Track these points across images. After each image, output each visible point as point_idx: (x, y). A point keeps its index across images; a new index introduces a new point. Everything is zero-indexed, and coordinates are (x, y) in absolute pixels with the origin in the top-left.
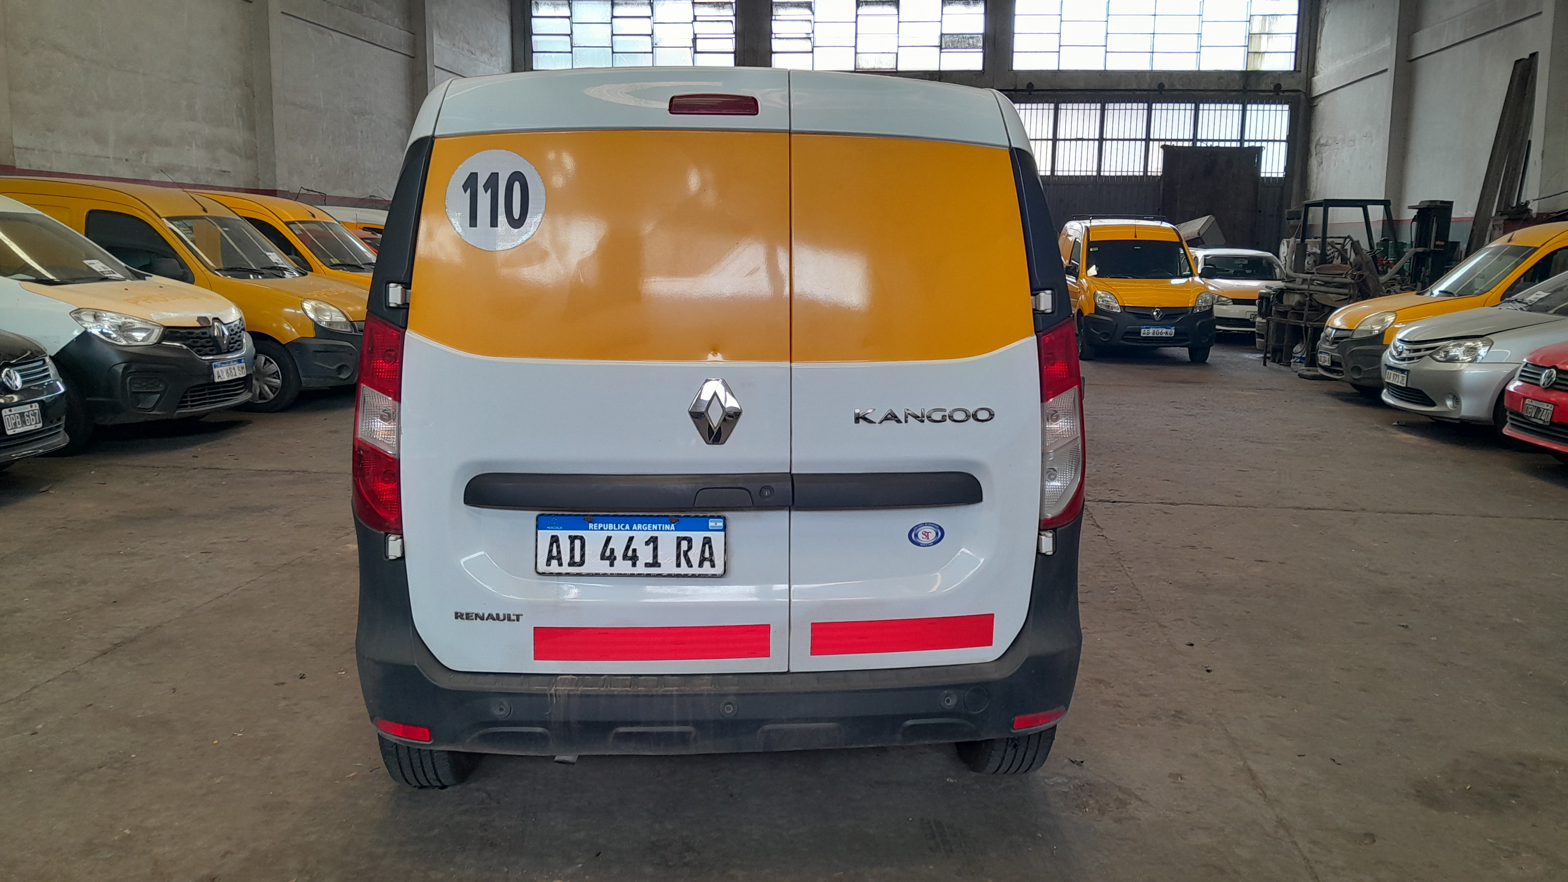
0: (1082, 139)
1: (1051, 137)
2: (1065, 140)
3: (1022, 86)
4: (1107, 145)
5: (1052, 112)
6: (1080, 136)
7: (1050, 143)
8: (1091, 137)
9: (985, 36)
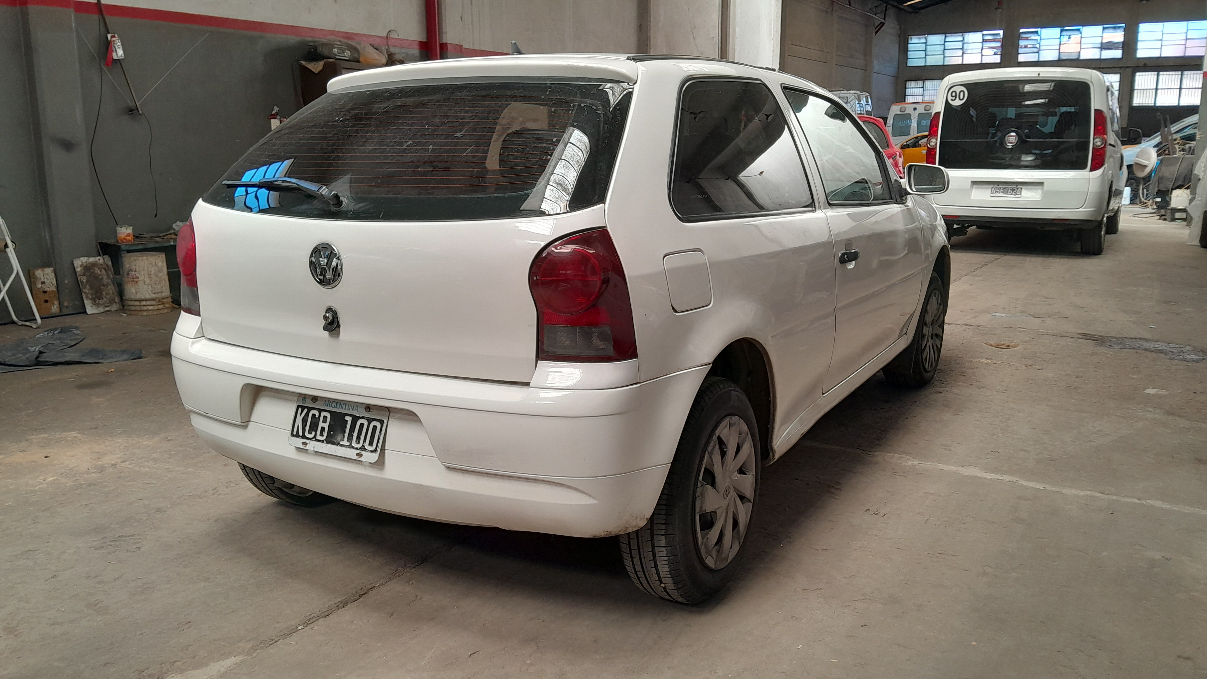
0: (1171, 89)
1: (1155, 87)
2: (1162, 89)
3: (1141, 65)
4: (1183, 91)
5: (1156, 77)
6: (1169, 87)
7: (1154, 91)
8: (1175, 87)
9: (1123, 42)
